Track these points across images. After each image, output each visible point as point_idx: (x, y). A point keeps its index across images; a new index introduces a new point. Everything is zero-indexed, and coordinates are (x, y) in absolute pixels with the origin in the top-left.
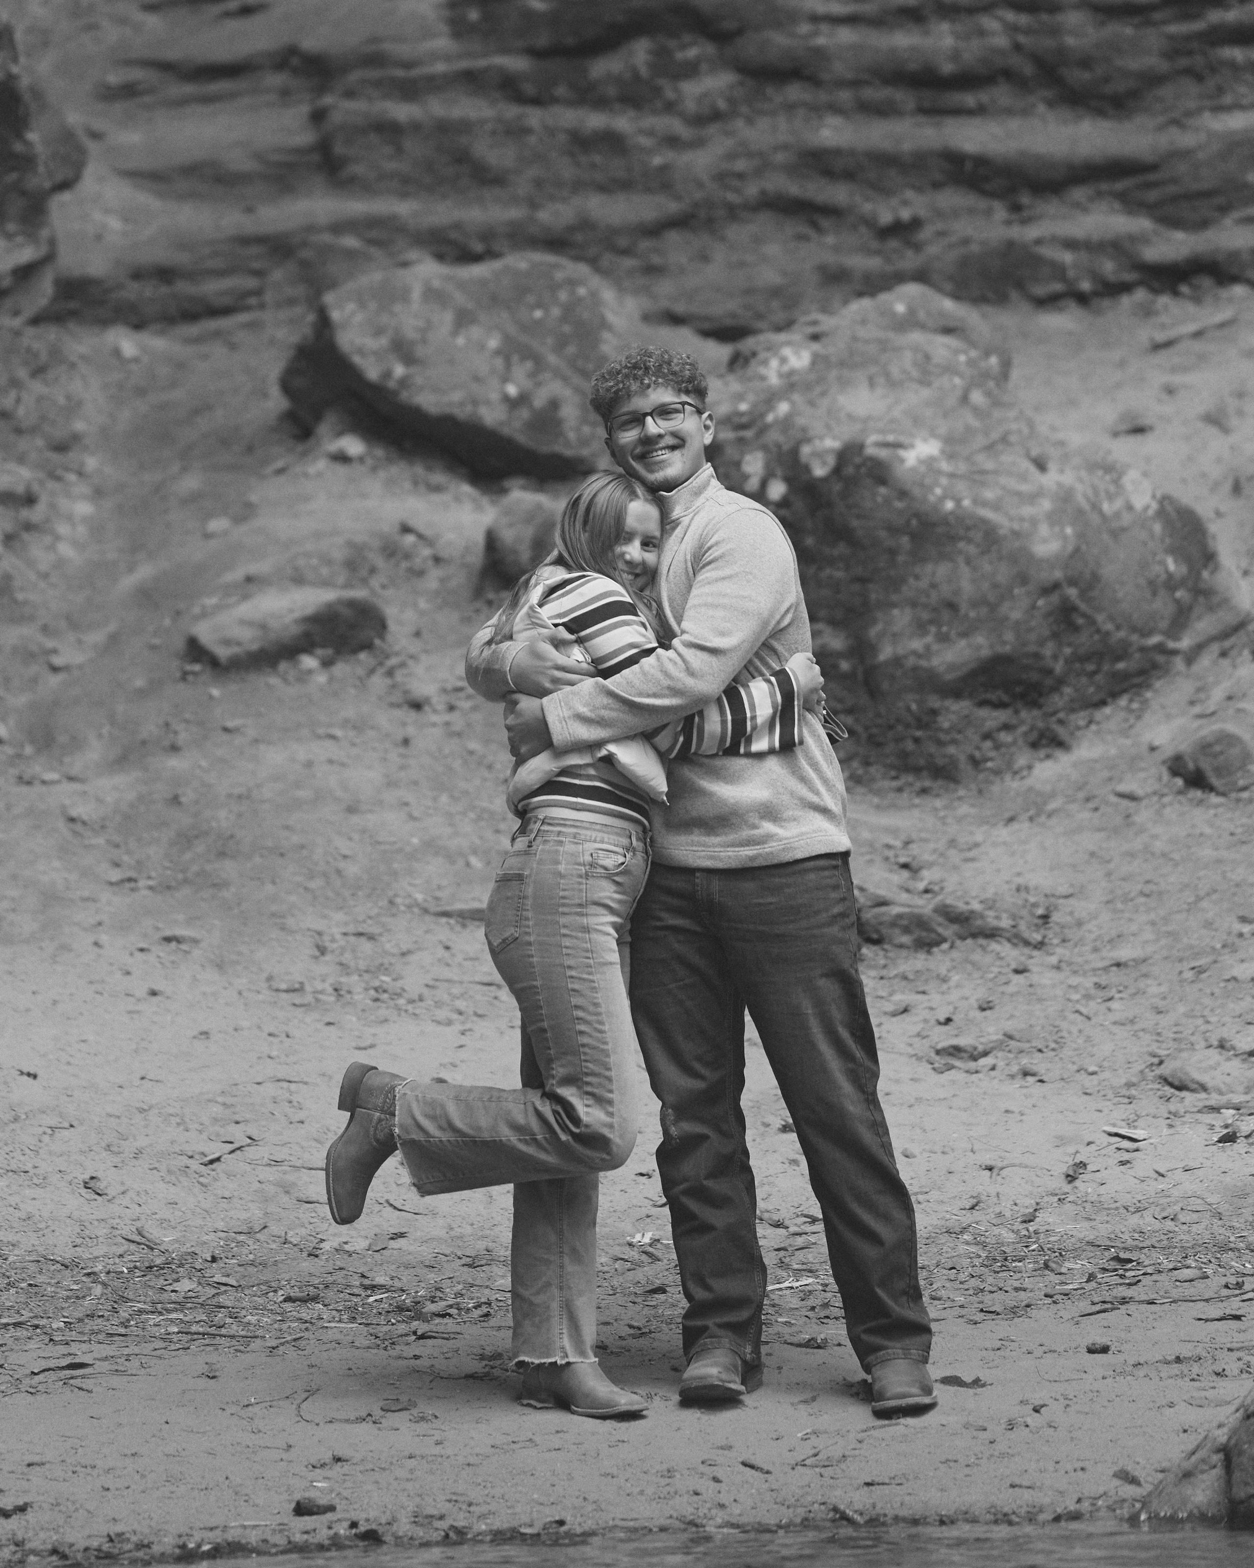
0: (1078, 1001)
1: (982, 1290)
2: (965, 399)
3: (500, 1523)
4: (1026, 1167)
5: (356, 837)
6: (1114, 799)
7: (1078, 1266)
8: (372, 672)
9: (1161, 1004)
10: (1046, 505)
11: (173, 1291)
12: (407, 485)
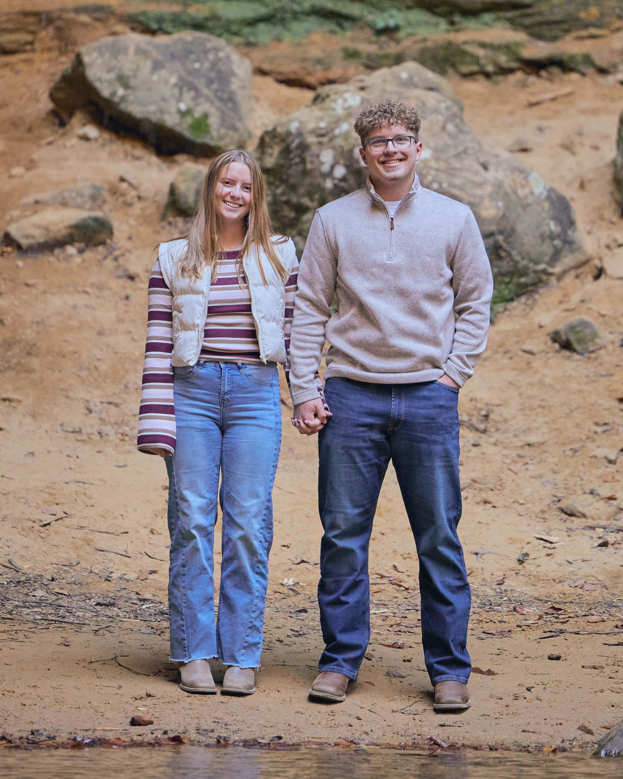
0: (509, 464)
1: (481, 621)
2: (444, 128)
3: (247, 735)
4: (496, 554)
5: (104, 349)
6: (521, 353)
7: (532, 611)
8: (105, 258)
9: (556, 468)
10: (488, 189)
11: (33, 596)
12: (122, 155)
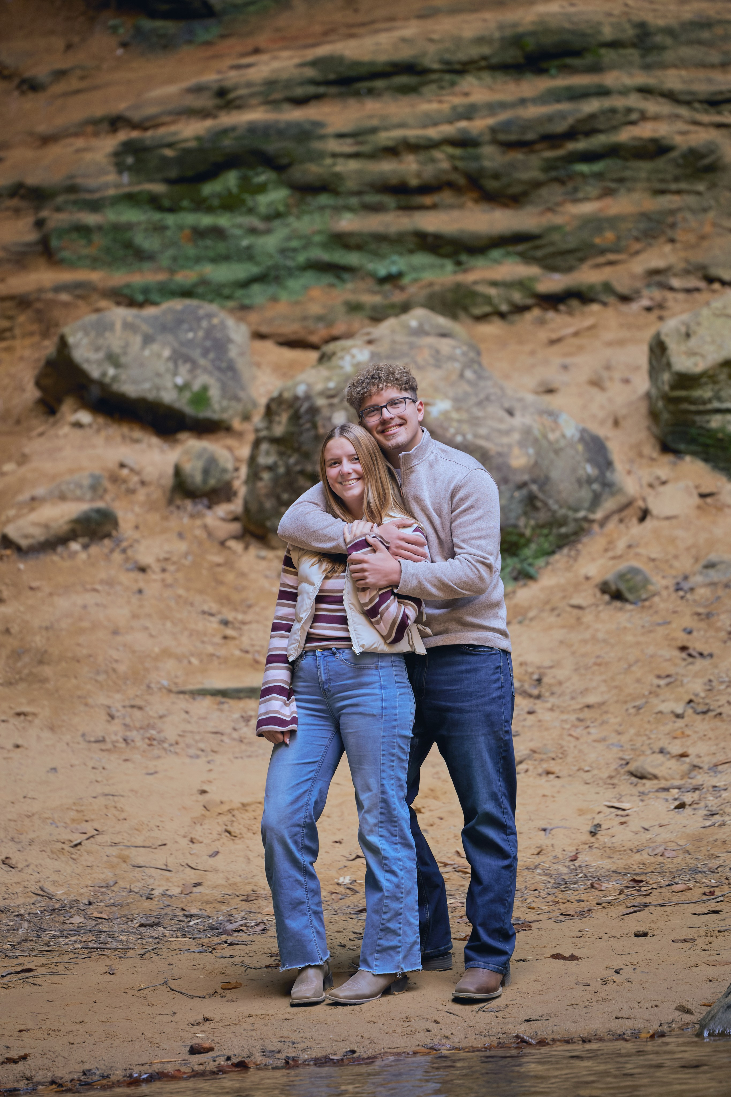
0: (569, 729)
1: (558, 902)
2: (462, 376)
3: (317, 1053)
4: (566, 828)
5: (121, 648)
6: (569, 609)
7: (610, 886)
8: (112, 551)
9: (620, 729)
10: (516, 436)
11: (70, 923)
12: (119, 439)
